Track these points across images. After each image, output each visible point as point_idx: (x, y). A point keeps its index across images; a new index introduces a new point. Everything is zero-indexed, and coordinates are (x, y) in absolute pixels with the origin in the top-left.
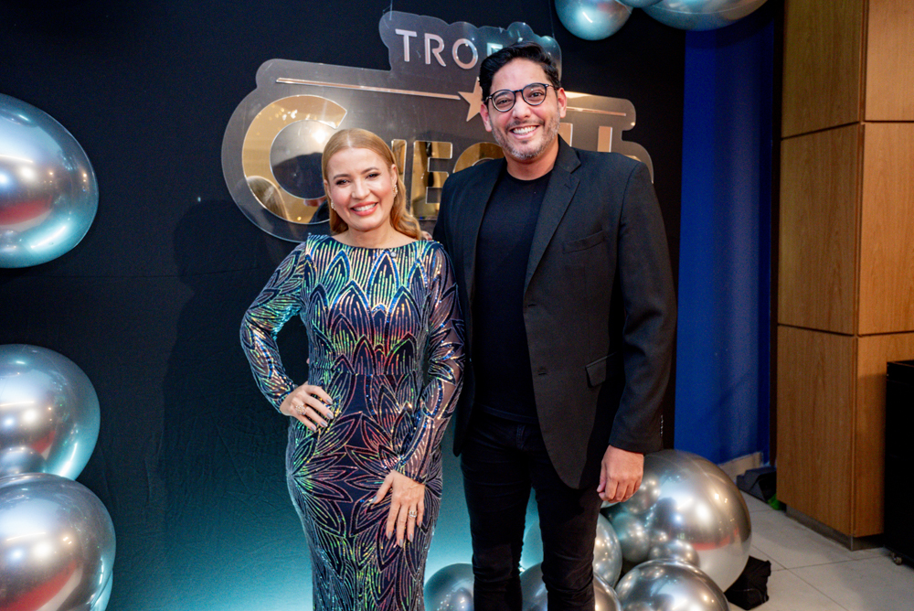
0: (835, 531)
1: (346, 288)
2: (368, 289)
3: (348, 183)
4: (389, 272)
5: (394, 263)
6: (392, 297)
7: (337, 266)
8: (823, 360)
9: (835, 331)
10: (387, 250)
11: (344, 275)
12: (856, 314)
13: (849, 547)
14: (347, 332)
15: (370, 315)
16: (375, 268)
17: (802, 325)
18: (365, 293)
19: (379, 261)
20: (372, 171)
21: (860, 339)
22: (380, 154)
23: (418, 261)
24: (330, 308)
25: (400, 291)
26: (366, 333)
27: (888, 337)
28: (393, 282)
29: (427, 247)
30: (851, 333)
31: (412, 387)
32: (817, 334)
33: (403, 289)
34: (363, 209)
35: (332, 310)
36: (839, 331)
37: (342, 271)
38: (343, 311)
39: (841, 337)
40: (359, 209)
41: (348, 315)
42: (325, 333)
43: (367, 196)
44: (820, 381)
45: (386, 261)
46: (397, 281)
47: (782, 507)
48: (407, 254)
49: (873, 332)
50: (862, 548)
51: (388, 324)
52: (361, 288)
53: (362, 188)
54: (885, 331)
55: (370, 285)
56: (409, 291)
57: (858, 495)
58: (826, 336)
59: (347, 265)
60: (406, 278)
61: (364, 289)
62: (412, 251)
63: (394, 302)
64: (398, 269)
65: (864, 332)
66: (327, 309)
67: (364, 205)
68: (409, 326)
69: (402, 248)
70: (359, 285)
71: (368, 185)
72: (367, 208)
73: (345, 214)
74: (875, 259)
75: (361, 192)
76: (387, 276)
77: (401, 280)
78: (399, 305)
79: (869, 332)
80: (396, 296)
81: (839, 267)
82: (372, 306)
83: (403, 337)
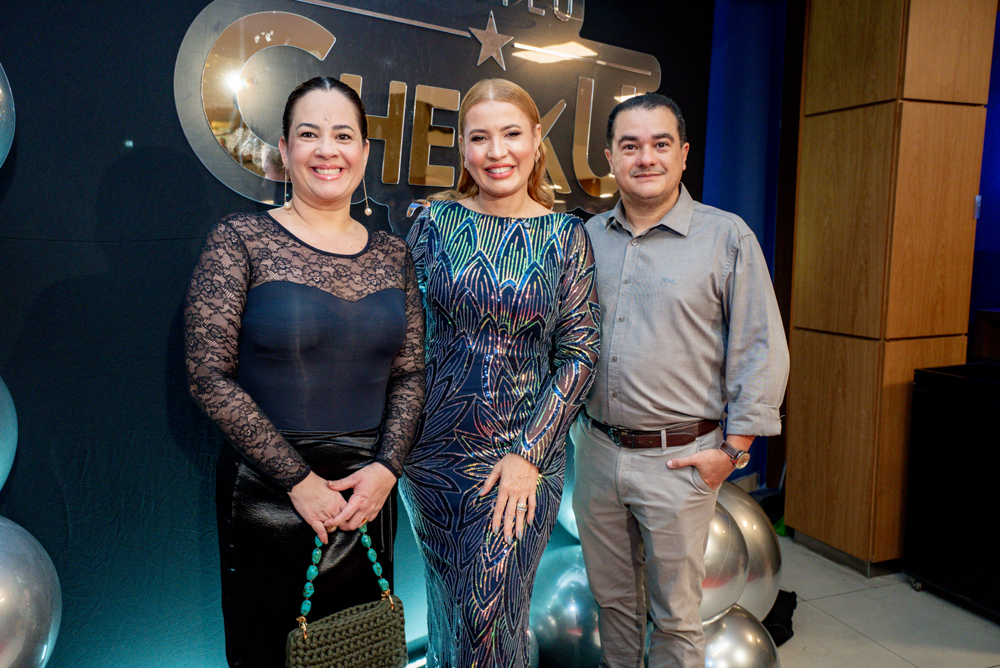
0: (851, 557)
1: (473, 259)
2: (497, 262)
3: (483, 141)
4: (521, 244)
5: (527, 235)
6: (523, 272)
7: (463, 233)
8: (844, 366)
9: (859, 334)
10: (520, 220)
11: (470, 244)
12: (884, 316)
13: (865, 574)
14: (471, 308)
15: (498, 290)
16: (506, 238)
17: (821, 328)
18: (493, 267)
19: (510, 231)
20: (513, 129)
21: (887, 343)
22: (524, 111)
23: (555, 235)
24: (455, 280)
25: (532, 267)
26: (491, 310)
27: (915, 341)
28: (525, 256)
29: (565, 221)
30: (877, 336)
31: (535, 372)
32: (838, 338)
33: (535, 265)
34: (498, 171)
35: (457, 283)
36: (864, 335)
37: (469, 239)
38: (469, 286)
39: (866, 342)
40: (494, 171)
41: (473, 290)
42: (447, 308)
43: (504, 157)
44: (840, 390)
45: (518, 232)
46: (530, 255)
47: (790, 533)
48: (542, 227)
49: (900, 336)
50: (878, 575)
51: (516, 302)
52: (489, 260)
53: (500, 147)
54: (911, 335)
55: (499, 257)
56: (542, 267)
57: (878, 518)
58: (848, 340)
59: (475, 232)
60: (540, 253)
61: (492, 261)
62: (548, 223)
63: (524, 279)
64: (531, 241)
65: (891, 337)
66: (451, 280)
67: (500, 167)
68: (539, 307)
69: (537, 219)
70: (487, 256)
71: (507, 145)
72: (502, 170)
73: (478, 174)
74: (905, 255)
75: (498, 153)
76: (519, 249)
77: (533, 256)
78: (531, 282)
79: (897, 336)
80: (528, 272)
81: (867, 263)
82: (501, 281)
83: (532, 318)
